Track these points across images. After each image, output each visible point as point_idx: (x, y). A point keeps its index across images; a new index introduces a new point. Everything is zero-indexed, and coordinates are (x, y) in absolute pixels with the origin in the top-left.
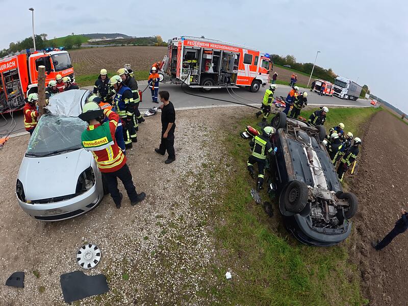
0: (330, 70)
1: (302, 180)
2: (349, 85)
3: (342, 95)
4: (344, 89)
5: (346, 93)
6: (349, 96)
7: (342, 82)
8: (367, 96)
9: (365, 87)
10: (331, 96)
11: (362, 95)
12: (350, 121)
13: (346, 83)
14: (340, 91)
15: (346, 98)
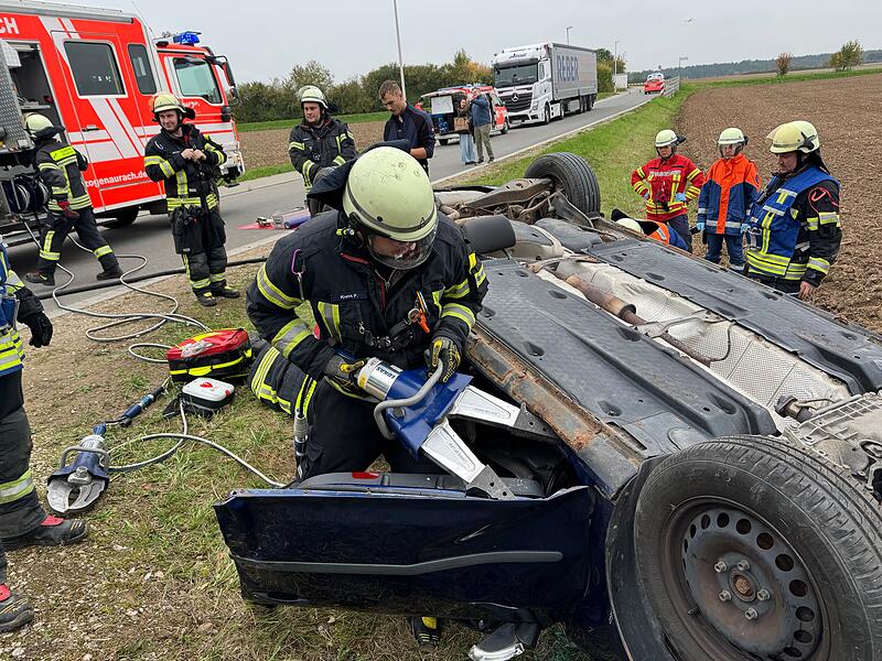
0: (460, 60)
1: (686, 438)
2: (547, 65)
3: (537, 110)
4: (536, 88)
5: (548, 97)
6: (565, 103)
7: (521, 65)
8: (620, 80)
9: (603, 55)
10: (503, 132)
11: (605, 84)
12: (615, 166)
13: (534, 62)
14: (525, 101)
15: (557, 113)
